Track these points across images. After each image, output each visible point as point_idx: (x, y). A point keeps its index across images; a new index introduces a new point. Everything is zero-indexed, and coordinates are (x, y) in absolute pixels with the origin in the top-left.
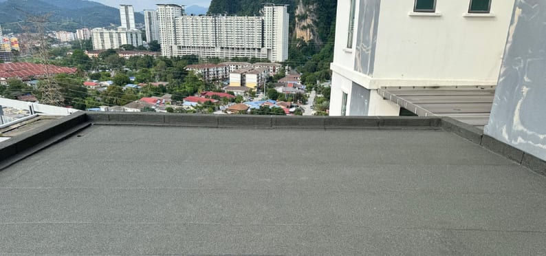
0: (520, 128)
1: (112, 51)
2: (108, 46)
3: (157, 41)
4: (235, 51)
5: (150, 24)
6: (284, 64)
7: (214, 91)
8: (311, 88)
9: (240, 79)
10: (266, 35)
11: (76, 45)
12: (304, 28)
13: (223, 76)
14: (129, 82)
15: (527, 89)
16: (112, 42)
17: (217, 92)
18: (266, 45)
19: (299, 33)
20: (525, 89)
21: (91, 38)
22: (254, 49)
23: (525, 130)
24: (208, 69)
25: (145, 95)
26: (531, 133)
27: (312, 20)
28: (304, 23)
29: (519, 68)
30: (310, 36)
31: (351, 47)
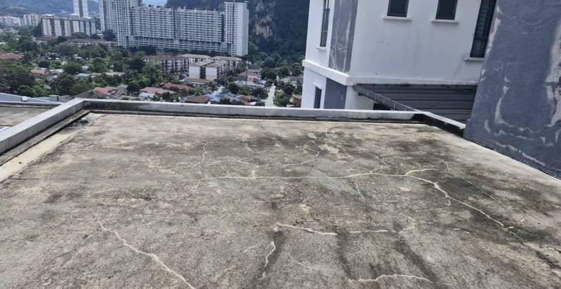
0: (501, 122)
1: (62, 39)
2: (58, 33)
3: (112, 30)
4: (194, 44)
5: (105, 12)
6: (244, 58)
7: (173, 83)
8: (271, 83)
9: (199, 72)
10: (226, 29)
11: (22, 31)
12: (263, 25)
13: (182, 68)
14: (81, 71)
15: (507, 88)
16: (63, 29)
17: (176, 83)
18: (226, 40)
19: (258, 29)
20: (505, 88)
21: (39, 24)
22: (214, 43)
23: (506, 124)
24: (166, 61)
25: (99, 84)
26: (511, 126)
27: (271, 17)
28: (263, 20)
29: (499, 70)
30: (269, 32)
31: (325, 46)
